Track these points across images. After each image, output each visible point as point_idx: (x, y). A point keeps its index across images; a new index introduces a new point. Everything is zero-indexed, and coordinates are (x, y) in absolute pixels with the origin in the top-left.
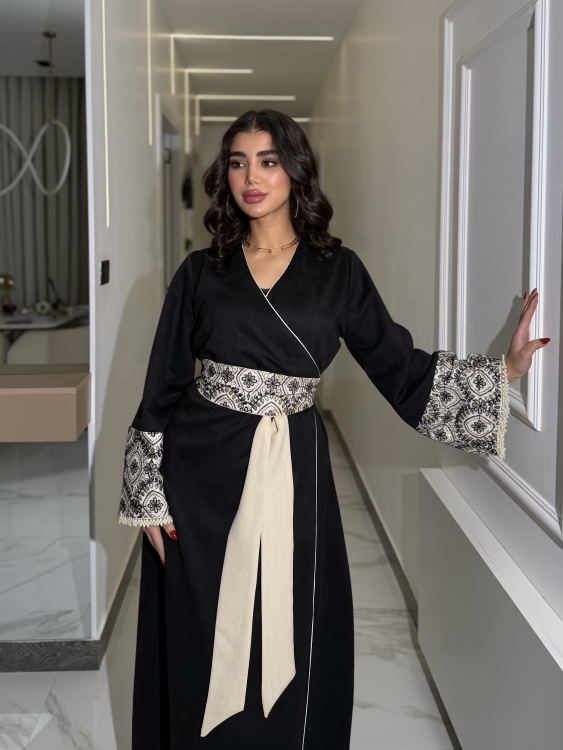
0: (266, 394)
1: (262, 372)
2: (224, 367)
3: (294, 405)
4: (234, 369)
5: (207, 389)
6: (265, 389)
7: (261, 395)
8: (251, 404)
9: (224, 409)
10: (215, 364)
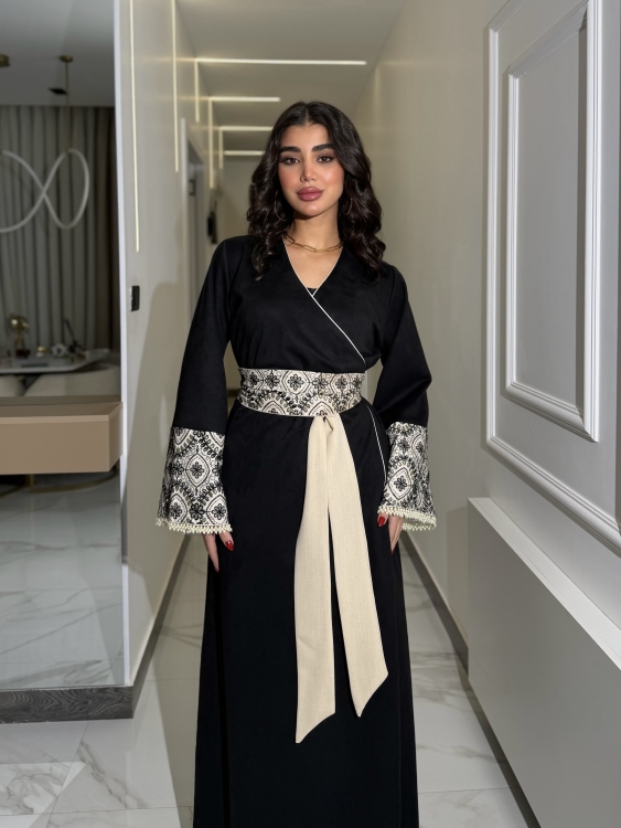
0: (315, 394)
1: (307, 373)
2: (267, 372)
3: (344, 403)
4: (278, 373)
5: (252, 399)
6: (312, 389)
7: (309, 396)
8: (300, 407)
9: (273, 417)
10: (256, 372)
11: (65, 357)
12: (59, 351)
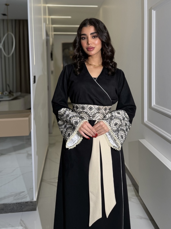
2: (81, 105)
10: (78, 105)
11: (8, 95)
12: (6, 93)
